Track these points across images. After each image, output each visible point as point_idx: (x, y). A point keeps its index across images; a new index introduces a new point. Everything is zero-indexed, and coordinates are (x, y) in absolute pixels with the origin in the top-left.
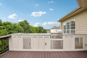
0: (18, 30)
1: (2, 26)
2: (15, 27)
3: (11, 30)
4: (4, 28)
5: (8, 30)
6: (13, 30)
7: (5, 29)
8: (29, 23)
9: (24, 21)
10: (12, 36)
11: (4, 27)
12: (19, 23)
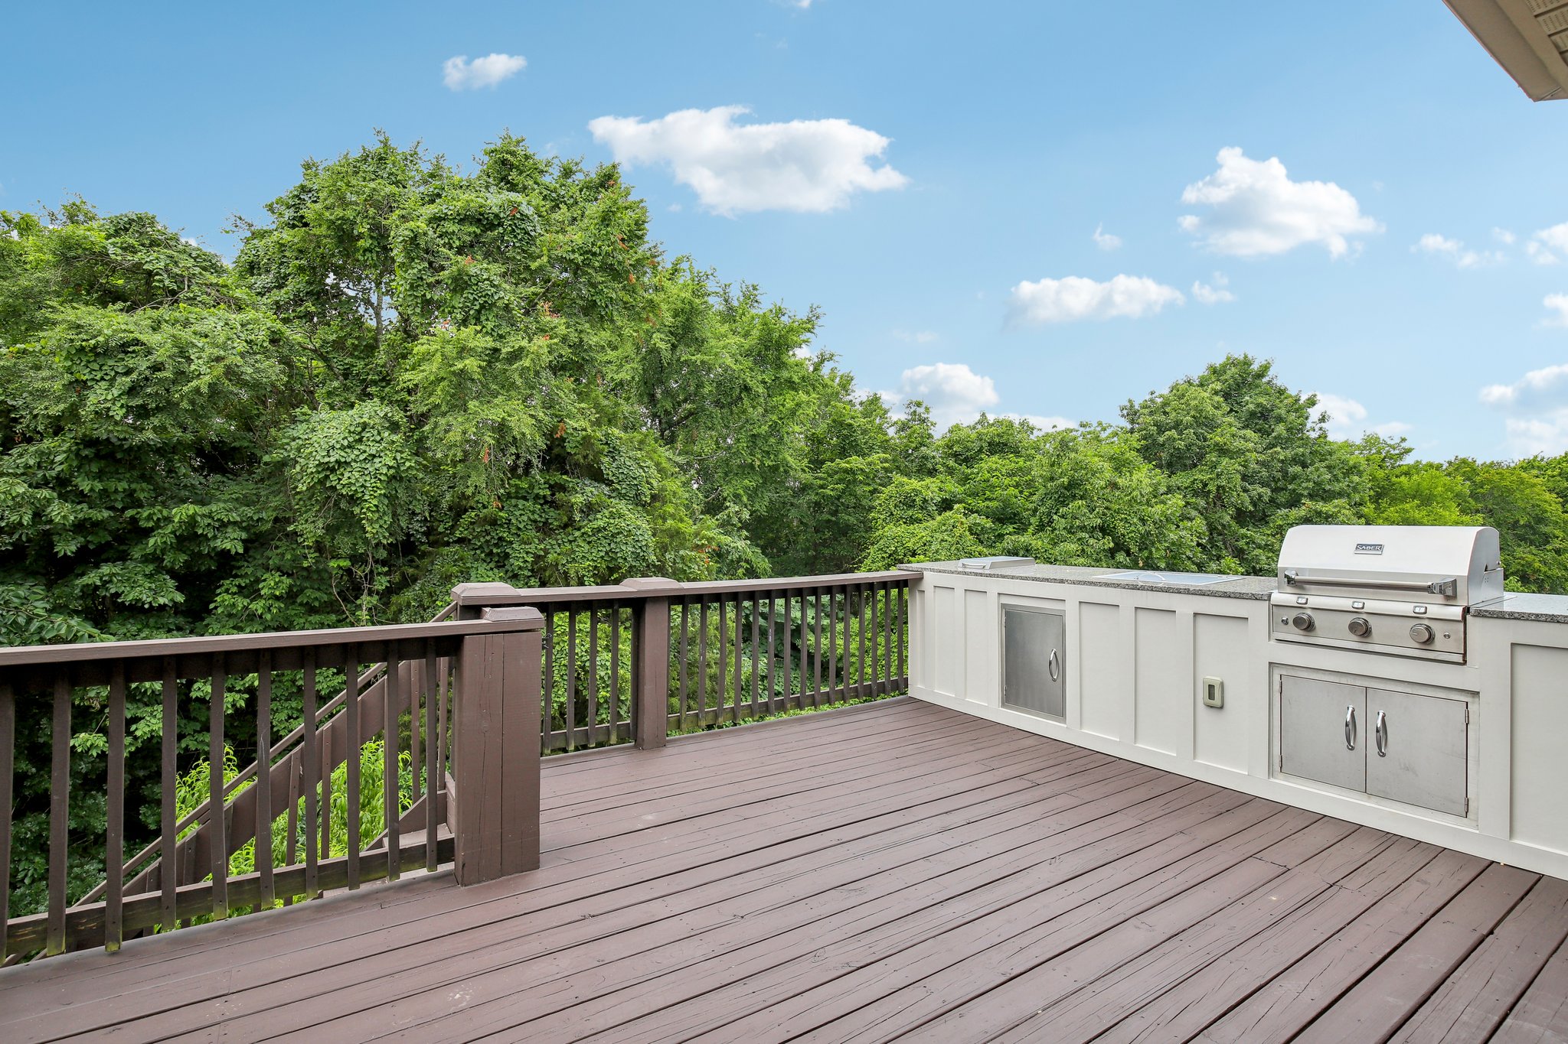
0: (1104, 530)
1: (932, 472)
2: (1072, 490)
3: (1022, 530)
4: (946, 505)
5: (988, 524)
6: (1041, 528)
7: (956, 514)
8: (1300, 408)
9: (1216, 372)
10: (930, 579)
11: (952, 487)
12: (1132, 414)
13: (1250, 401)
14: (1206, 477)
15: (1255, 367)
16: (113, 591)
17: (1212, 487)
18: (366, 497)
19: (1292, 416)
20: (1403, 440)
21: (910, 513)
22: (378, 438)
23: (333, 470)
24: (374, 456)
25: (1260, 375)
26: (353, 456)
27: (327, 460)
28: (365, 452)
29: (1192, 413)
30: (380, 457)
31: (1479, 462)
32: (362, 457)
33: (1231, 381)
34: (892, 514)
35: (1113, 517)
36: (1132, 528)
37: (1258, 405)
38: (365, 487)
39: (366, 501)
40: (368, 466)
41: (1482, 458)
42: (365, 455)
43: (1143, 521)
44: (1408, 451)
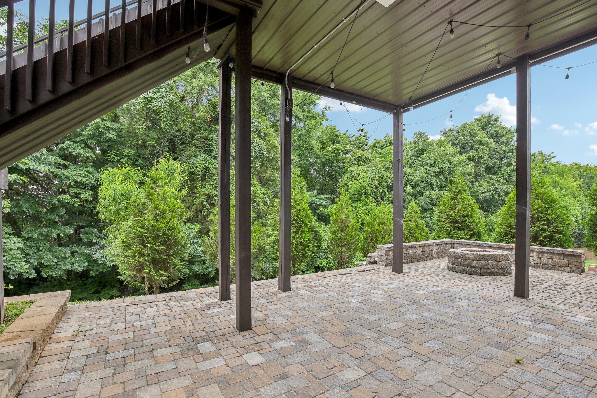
13: (491, 130)
14: (474, 154)
15: (494, 118)
16: (70, 151)
17: (476, 157)
18: (162, 111)
19: (508, 135)
20: (552, 153)
21: (360, 162)
22: (166, 91)
23: (150, 101)
24: (164, 97)
25: (496, 121)
26: (157, 96)
27: (147, 96)
28: (161, 95)
29: (469, 131)
30: (166, 97)
31: (582, 165)
32: (160, 97)
33: (484, 123)
34: (353, 163)
35: (438, 162)
36: (446, 165)
37: (495, 131)
38: (161, 107)
39: (161, 112)
40: (162, 100)
41: (583, 163)
42: (161, 96)
43: (450, 162)
44: (554, 157)
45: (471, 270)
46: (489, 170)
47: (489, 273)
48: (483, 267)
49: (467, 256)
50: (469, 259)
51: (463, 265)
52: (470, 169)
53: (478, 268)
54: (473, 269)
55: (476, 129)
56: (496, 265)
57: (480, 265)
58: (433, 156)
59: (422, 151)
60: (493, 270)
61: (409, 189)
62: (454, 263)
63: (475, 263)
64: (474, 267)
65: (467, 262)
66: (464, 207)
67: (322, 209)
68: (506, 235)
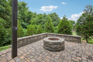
45: (51, 49)
46: (55, 20)
47: (58, 50)
48: (56, 48)
49: (49, 43)
50: (50, 44)
51: (48, 47)
52: (52, 20)
53: (54, 48)
54: (52, 49)
55: (53, 14)
56: (60, 46)
57: (54, 47)
58: (47, 17)
59: (45, 16)
60: (59, 49)
61: (42, 22)
62: (45, 45)
63: (52, 46)
64: (52, 48)
65: (49, 45)
66: (50, 25)
67: (26, 26)
68: (59, 31)
